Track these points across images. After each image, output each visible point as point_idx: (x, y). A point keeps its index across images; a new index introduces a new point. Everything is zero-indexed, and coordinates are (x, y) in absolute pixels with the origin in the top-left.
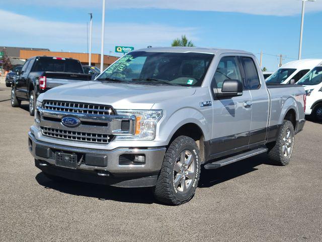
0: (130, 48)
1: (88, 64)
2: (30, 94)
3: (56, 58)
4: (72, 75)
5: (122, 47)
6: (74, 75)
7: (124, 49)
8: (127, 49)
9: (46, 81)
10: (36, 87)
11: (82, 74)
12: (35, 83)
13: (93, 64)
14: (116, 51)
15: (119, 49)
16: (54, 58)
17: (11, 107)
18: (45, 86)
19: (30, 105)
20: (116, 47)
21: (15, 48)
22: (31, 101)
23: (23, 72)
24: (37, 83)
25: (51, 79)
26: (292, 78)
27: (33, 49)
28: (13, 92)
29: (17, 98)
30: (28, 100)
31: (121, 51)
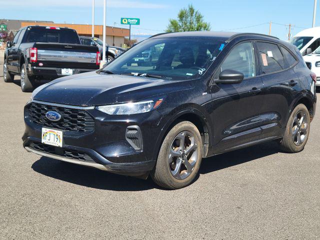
0: (136, 19)
1: (91, 35)
2: (21, 67)
3: (49, 28)
4: (66, 46)
5: (127, 19)
6: (69, 46)
7: (129, 21)
8: (132, 21)
9: (37, 54)
10: (27, 59)
11: (79, 45)
12: (26, 56)
13: (97, 36)
14: (122, 23)
15: (125, 21)
16: (47, 28)
17: (4, 82)
18: (37, 58)
19: (22, 80)
20: (122, 19)
21: (19, 21)
22: (22, 76)
23: (15, 43)
24: (28, 56)
25: (44, 51)
26: (309, 47)
27: (37, 21)
28: (5, 65)
29: (9, 72)
30: (19, 74)
31: (126, 23)
